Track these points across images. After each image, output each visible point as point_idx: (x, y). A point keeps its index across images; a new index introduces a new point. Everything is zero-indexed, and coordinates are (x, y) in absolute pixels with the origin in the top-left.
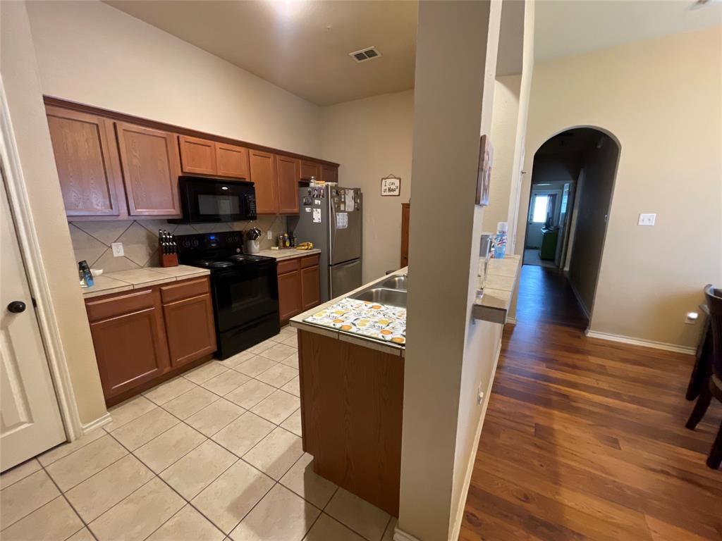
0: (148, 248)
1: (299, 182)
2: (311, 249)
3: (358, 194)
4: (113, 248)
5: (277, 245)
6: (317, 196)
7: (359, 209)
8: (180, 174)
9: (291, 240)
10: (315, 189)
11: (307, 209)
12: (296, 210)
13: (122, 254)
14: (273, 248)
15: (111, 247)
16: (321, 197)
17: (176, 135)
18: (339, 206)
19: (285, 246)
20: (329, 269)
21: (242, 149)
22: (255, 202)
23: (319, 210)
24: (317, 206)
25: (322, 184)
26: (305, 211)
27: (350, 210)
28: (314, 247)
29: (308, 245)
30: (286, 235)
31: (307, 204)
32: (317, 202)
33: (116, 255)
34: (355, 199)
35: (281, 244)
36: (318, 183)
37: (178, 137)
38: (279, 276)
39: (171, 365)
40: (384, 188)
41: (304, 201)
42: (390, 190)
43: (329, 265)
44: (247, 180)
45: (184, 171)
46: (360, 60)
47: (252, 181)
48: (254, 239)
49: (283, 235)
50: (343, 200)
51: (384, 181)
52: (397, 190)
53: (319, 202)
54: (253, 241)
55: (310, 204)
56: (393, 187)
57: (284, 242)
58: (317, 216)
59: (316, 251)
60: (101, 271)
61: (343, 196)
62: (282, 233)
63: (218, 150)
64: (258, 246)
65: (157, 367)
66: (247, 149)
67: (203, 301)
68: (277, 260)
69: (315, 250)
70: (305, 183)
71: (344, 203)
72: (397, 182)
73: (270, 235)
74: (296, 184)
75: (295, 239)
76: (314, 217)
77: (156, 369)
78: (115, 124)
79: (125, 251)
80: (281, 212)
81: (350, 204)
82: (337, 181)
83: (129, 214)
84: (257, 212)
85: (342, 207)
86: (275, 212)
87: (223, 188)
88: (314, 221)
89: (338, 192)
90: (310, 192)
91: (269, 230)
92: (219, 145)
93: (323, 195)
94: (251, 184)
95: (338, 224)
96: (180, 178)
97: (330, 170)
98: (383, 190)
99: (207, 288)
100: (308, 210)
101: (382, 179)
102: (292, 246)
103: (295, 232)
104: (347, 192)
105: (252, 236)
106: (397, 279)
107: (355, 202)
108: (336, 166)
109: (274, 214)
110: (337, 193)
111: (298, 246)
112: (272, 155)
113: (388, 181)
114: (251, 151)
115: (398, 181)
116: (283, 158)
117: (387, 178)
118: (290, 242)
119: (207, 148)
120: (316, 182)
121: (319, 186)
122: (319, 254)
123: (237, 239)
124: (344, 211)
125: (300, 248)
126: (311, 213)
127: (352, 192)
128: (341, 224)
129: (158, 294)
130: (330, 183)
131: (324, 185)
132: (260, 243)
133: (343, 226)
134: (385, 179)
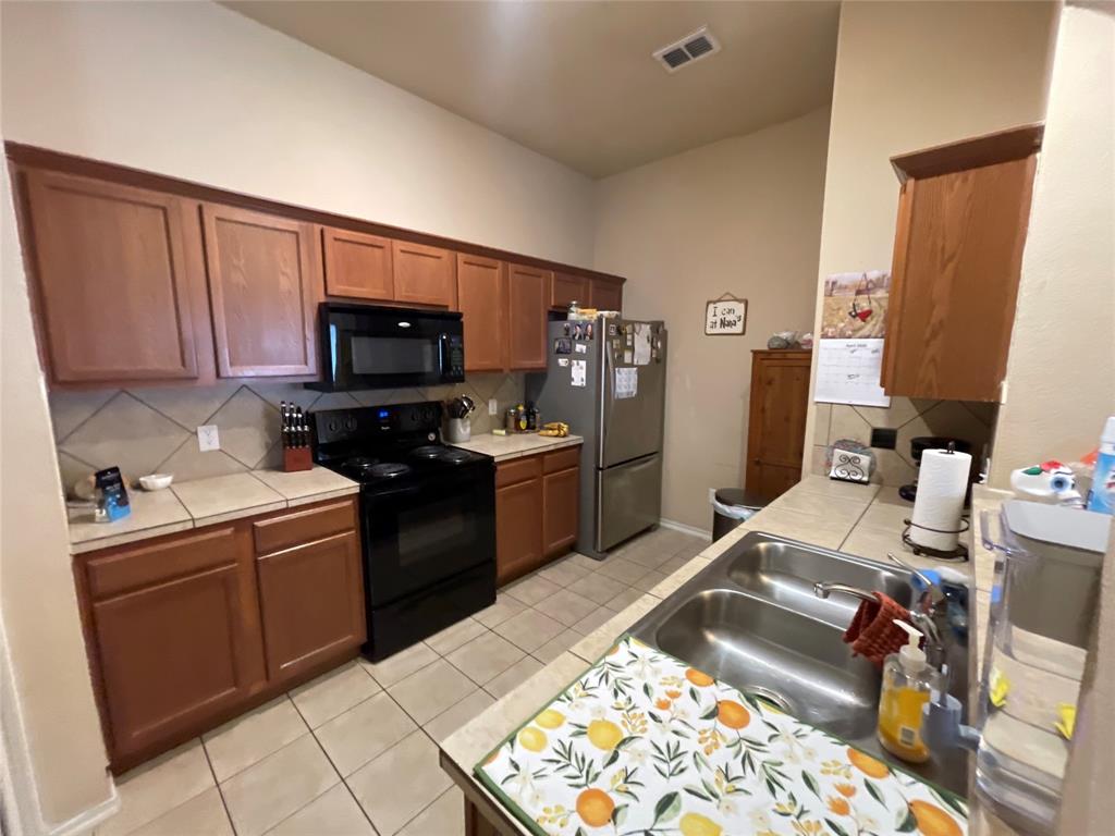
0: (266, 434)
1: (550, 312)
2: (565, 436)
3: (658, 331)
4: (200, 435)
5: (505, 426)
6: (580, 337)
7: (659, 361)
8: (322, 299)
9: (527, 418)
10: (576, 324)
11: (560, 360)
12: (540, 362)
13: (216, 445)
14: (495, 431)
15: (196, 433)
16: (588, 338)
17: (317, 227)
18: (621, 356)
19: (518, 429)
20: (597, 474)
21: (444, 253)
22: (462, 350)
23: (583, 363)
24: (580, 356)
25: (592, 314)
26: (558, 364)
27: (641, 363)
28: (572, 431)
29: (559, 428)
30: (521, 408)
31: (559, 352)
32: (580, 348)
33: (204, 447)
34: (652, 342)
35: (512, 423)
36: (583, 314)
37: (322, 231)
38: (497, 491)
39: (268, 678)
40: (711, 319)
41: (557, 345)
42: (723, 323)
43: (598, 469)
44: (451, 309)
45: (330, 292)
46: (673, 66)
47: (460, 311)
48: (461, 417)
49: (516, 408)
50: (629, 343)
51: (711, 306)
52: (740, 326)
53: (584, 347)
54: (459, 420)
55: (567, 352)
56: (730, 318)
57: (518, 421)
58: (579, 374)
59: (573, 439)
60: (168, 480)
61: (629, 337)
62: (514, 403)
63: (397, 253)
64: (468, 429)
65: (236, 684)
66: (455, 252)
67: (343, 544)
68: (496, 460)
69: (572, 437)
70: (560, 314)
71: (632, 349)
72: (740, 309)
73: (493, 408)
74: (543, 317)
75: (538, 415)
76: (573, 375)
77: (234, 689)
78: (200, 209)
79: (220, 441)
80: (512, 367)
81: (642, 351)
82: (619, 309)
83: (218, 375)
84: (466, 368)
85: (627, 357)
86: (501, 367)
87: (401, 324)
88: (573, 384)
89: (621, 330)
90: (567, 330)
91: (491, 398)
92: (399, 245)
93: (592, 335)
94: (457, 317)
95: (618, 390)
96: (321, 306)
97: (607, 289)
98: (709, 324)
99: (351, 519)
100: (562, 362)
101: (708, 303)
102: (531, 427)
103: (538, 403)
104: (637, 327)
105: (457, 410)
106: (762, 546)
107: (653, 347)
108: (619, 282)
109: (501, 370)
110: (619, 331)
111: (542, 428)
112: (500, 264)
113: (721, 306)
114: (461, 256)
115: (742, 305)
116: (521, 268)
117: (719, 301)
118: (528, 423)
119: (376, 250)
120: (580, 310)
121: (585, 317)
122: (580, 445)
123: (430, 416)
124: (631, 365)
125: (543, 432)
126: (569, 369)
127: (646, 329)
128: (624, 390)
129: (247, 535)
130: (606, 313)
131: (595, 317)
132: (471, 425)
133: (628, 394)
134: (714, 302)
